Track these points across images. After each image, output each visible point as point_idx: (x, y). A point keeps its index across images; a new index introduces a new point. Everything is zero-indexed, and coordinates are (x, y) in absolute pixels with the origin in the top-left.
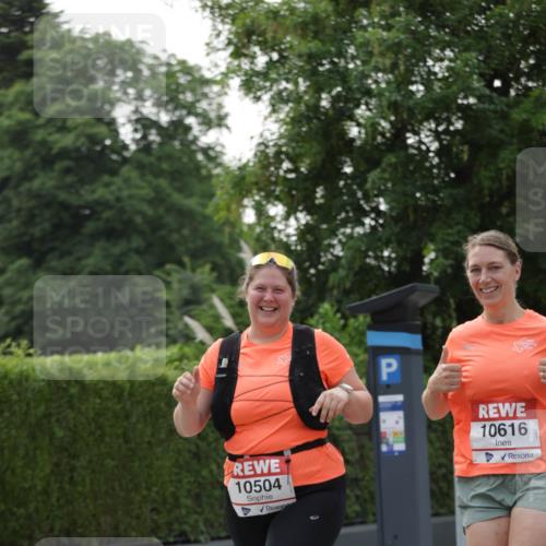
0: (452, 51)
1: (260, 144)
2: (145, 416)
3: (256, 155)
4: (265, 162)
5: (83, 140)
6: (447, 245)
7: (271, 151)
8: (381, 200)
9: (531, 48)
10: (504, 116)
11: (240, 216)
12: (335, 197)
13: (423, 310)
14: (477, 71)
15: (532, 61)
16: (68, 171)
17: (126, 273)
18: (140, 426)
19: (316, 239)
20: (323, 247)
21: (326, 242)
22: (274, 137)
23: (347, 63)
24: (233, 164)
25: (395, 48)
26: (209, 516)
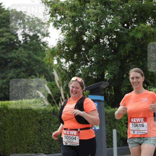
0: (113, 16)
1: (58, 42)
2: (25, 119)
3: (57, 44)
4: (60, 47)
5: (8, 39)
6: (112, 71)
7: (62, 44)
8: (93, 58)
9: (135, 15)
10: (127, 34)
11: (53, 62)
12: (80, 57)
13: (104, 89)
14: (120, 22)
15: (135, 19)
16: (3, 48)
17: (20, 78)
18: (24, 122)
19: (74, 69)
20: (76, 71)
21: (77, 70)
22: (63, 40)
23: (83, 19)
24: (51, 47)
25: (97, 15)
26: (44, 148)
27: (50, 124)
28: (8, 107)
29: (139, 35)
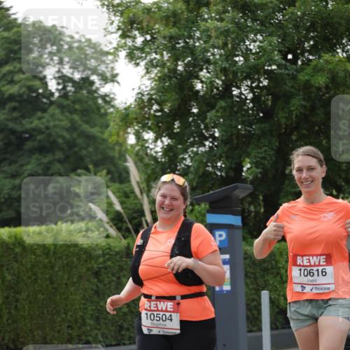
0: (261, 35)
1: (138, 93)
2: (63, 267)
3: (136, 100)
4: (142, 105)
5: (24, 89)
6: (258, 159)
7: (146, 98)
8: (216, 130)
9: (312, 34)
10: (294, 78)
11: (125, 139)
12: (186, 128)
13: (242, 200)
14: (277, 49)
15: (312, 43)
16: (14, 109)
17: (52, 175)
18: (60, 273)
19: (174, 155)
20: (179, 160)
21: (181, 156)
22: (148, 89)
23: (195, 42)
24: (121, 106)
25: (225, 33)
26: (105, 331)
27: (119, 278)
28: (24, 242)
29: (320, 78)
